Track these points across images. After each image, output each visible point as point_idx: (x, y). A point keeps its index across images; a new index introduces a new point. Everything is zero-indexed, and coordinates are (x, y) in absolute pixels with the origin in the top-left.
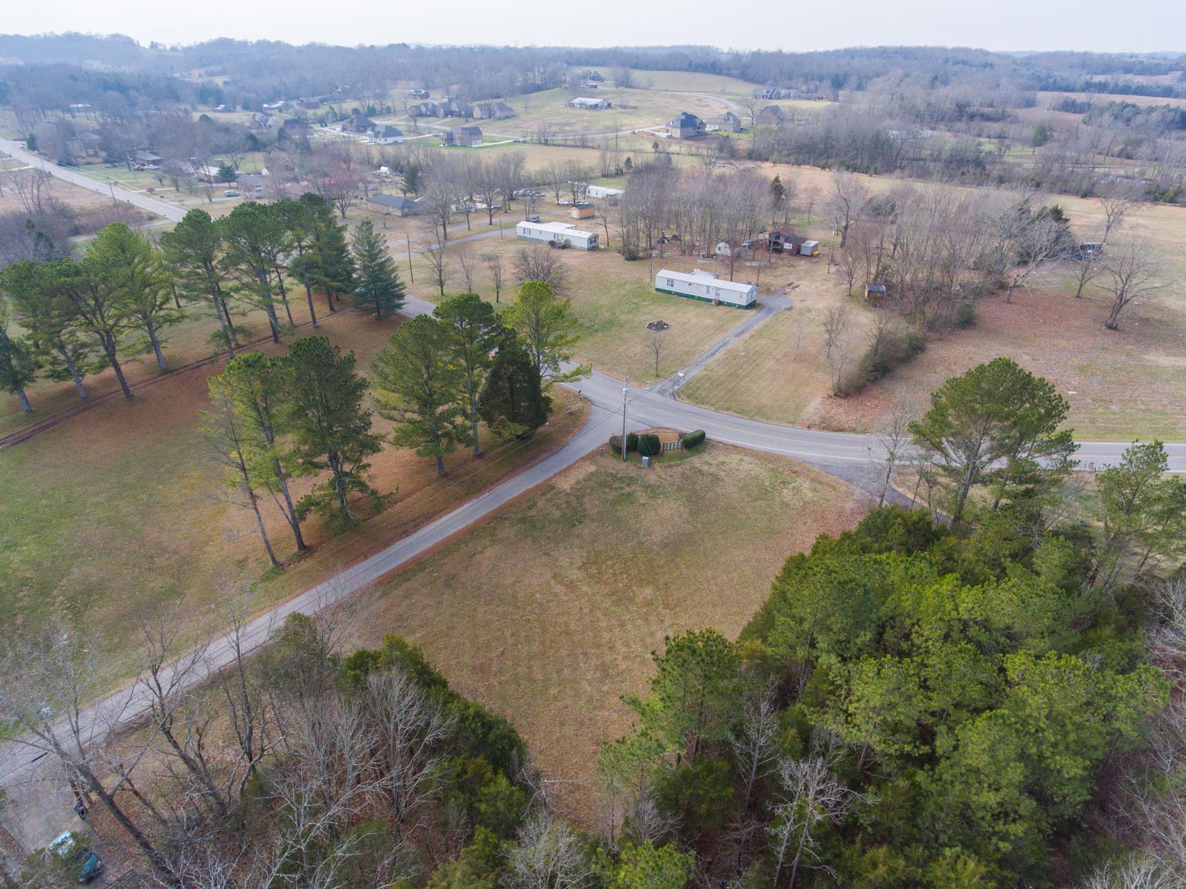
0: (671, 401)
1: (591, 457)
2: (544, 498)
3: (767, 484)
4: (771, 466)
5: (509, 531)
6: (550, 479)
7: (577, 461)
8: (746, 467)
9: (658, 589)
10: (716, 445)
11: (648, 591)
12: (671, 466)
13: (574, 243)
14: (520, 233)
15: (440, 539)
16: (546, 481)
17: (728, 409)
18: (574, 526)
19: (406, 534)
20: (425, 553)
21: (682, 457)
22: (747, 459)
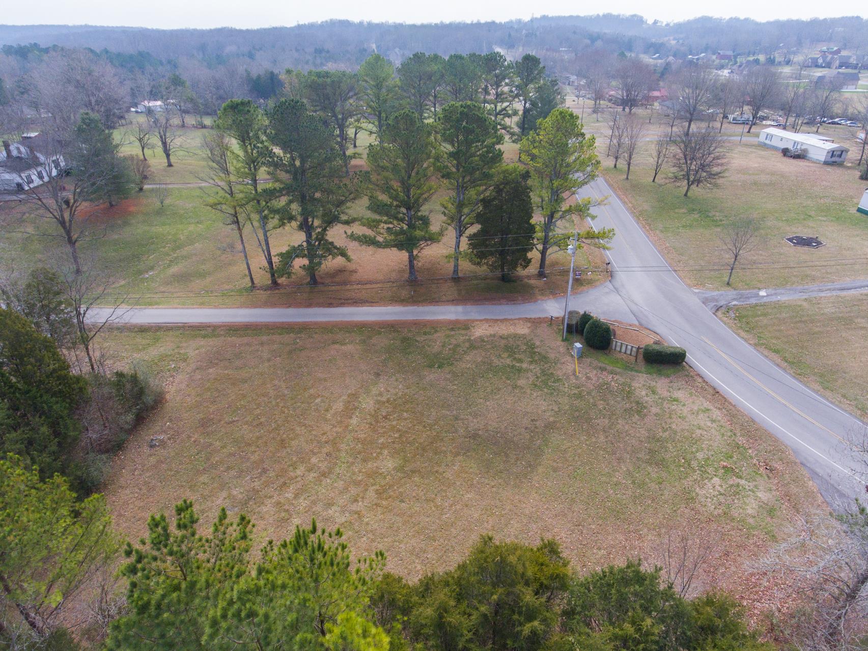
0: (706, 313)
1: (536, 323)
2: (448, 332)
3: (700, 455)
4: (741, 440)
5: (381, 341)
6: (473, 321)
7: (519, 319)
8: (702, 420)
9: (400, 469)
10: (692, 377)
11: (388, 464)
12: (603, 369)
13: (812, 154)
14: (762, 138)
15: (338, 319)
16: (468, 320)
17: (777, 352)
18: (431, 366)
19: (330, 305)
20: (316, 323)
21: (627, 367)
22: (716, 414)
